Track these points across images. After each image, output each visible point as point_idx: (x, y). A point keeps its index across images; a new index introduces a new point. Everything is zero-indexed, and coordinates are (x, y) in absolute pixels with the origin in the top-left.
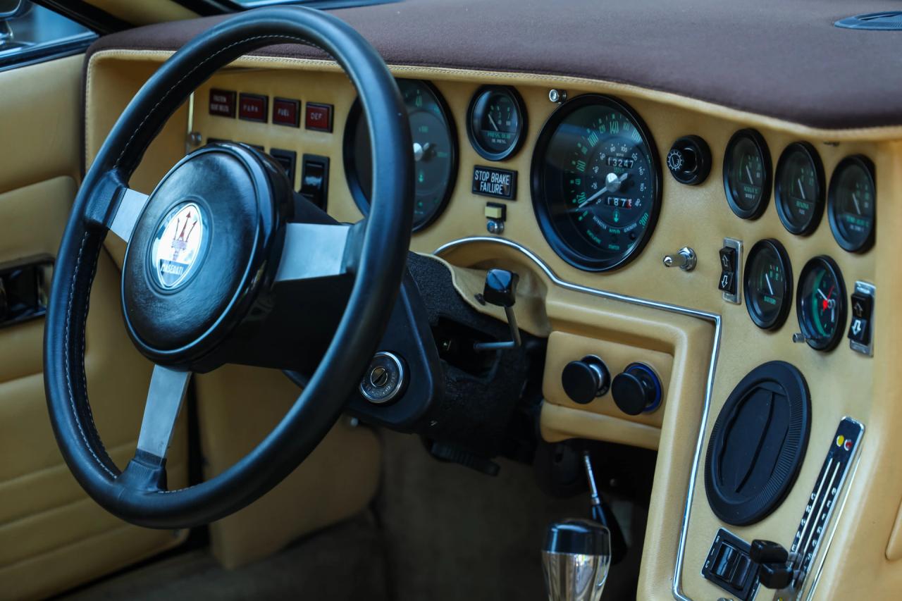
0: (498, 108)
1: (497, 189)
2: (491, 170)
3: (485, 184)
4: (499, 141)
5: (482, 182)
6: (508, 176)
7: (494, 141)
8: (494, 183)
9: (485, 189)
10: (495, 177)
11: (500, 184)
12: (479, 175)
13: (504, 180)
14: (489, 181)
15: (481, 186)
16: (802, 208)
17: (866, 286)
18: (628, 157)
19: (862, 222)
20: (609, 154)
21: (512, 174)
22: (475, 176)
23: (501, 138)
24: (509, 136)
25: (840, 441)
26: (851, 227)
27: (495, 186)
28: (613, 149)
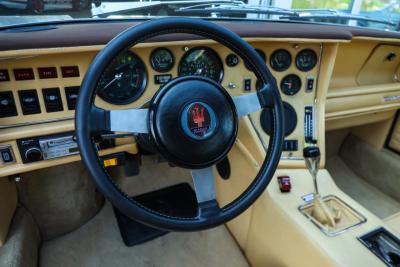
2: (163, 76)
7: (160, 66)
9: (162, 81)
10: (165, 78)
11: (168, 79)
12: (159, 78)
13: (169, 77)
14: (163, 79)
15: (160, 81)
16: (280, 65)
17: (312, 77)
18: (200, 63)
19: (308, 64)
20: (194, 64)
21: (170, 75)
22: (157, 79)
23: (164, 65)
24: (166, 64)
25: (307, 111)
26: (303, 66)
27: (166, 80)
28: (195, 62)
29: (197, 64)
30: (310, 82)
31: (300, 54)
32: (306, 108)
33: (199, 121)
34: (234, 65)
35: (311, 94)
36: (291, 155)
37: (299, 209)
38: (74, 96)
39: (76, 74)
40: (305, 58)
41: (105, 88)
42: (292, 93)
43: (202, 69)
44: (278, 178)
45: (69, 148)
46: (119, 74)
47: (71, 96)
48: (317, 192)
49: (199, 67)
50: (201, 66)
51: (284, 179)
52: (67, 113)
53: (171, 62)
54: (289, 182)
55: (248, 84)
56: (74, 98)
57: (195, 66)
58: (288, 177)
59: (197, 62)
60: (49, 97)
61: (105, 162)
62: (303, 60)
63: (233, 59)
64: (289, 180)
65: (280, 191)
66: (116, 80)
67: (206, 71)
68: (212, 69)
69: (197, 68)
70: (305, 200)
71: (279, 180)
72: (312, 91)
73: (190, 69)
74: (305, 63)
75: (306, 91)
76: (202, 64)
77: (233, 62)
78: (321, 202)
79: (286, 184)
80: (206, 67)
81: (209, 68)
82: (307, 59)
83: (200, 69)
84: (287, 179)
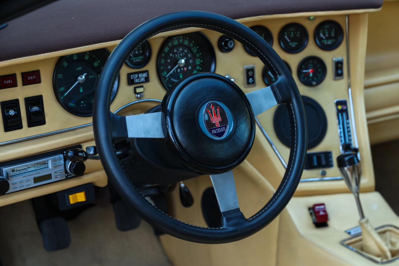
1: (143, 80)
2: (138, 73)
3: (136, 79)
5: (135, 79)
6: (146, 73)
7: (135, 61)
8: (141, 78)
9: (137, 81)
10: (140, 75)
11: (144, 77)
12: (133, 77)
13: (145, 75)
14: (138, 77)
15: (135, 81)
16: (293, 45)
17: (339, 58)
18: (182, 52)
19: (331, 40)
20: (174, 53)
21: (147, 71)
22: (131, 77)
23: (138, 59)
24: (141, 57)
25: (340, 107)
26: (326, 43)
27: (142, 78)
28: (175, 51)
29: (178, 52)
30: (338, 65)
31: (318, 29)
32: (338, 103)
33: (216, 120)
34: (230, 50)
35: (343, 83)
36: (324, 174)
37: (342, 243)
38: (35, 108)
39: (38, 80)
40: (327, 33)
41: (65, 95)
42: (314, 83)
43: (185, 58)
44: (309, 209)
45: (33, 176)
46: (82, 74)
47: (31, 108)
48: (362, 216)
49: (180, 56)
50: (183, 54)
51: (317, 207)
52: (26, 131)
53: (147, 54)
54: (325, 211)
55: (250, 73)
56: (36, 111)
57: (175, 56)
58: (323, 204)
59: (178, 50)
60: (8, 112)
61: (70, 196)
62: (324, 34)
63: (227, 42)
64: (325, 208)
65: (313, 226)
66: (79, 83)
67: (191, 61)
68: (198, 58)
69: (178, 58)
70: (349, 233)
71: (311, 211)
72: (343, 78)
73: (169, 61)
74: (327, 39)
75: (335, 79)
76: (185, 52)
77: (227, 46)
78: (369, 228)
79: (322, 213)
80: (189, 55)
81: (194, 57)
82: (330, 34)
83: (183, 59)
84: (322, 207)
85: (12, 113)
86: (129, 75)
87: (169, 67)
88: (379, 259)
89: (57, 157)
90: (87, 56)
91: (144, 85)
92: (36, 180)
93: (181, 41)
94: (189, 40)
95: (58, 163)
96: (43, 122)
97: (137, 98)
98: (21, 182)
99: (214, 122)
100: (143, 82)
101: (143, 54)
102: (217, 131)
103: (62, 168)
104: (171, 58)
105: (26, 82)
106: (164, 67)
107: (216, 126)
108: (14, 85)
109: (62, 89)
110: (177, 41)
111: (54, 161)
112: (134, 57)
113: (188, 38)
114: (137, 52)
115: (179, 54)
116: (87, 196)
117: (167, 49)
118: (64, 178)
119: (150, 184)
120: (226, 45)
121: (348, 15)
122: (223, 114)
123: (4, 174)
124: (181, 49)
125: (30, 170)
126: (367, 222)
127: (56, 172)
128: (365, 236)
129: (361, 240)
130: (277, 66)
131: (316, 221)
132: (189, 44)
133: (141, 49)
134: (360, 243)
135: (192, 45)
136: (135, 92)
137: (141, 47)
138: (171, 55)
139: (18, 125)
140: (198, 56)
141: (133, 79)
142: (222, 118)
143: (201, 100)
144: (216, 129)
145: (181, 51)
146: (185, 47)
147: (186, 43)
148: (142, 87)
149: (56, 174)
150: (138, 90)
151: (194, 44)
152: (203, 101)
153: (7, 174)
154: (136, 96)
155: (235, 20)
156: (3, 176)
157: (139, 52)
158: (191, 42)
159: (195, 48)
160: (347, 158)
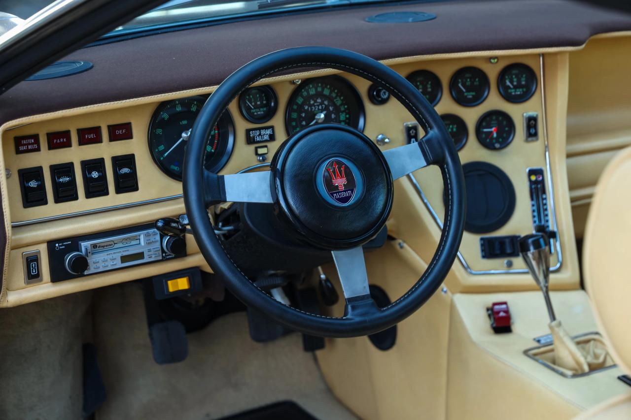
0: (251, 97)
1: (266, 137)
2: (260, 129)
3: (258, 137)
4: (259, 113)
6: (271, 129)
7: (256, 114)
8: (263, 135)
9: (258, 139)
10: (263, 132)
11: (267, 134)
12: (253, 133)
13: (269, 132)
14: (260, 134)
15: (256, 139)
16: (470, 95)
17: (533, 113)
18: (322, 103)
19: (521, 90)
20: (310, 106)
21: (272, 127)
22: (250, 134)
23: (260, 111)
24: (265, 109)
25: (533, 178)
26: (513, 94)
27: (265, 136)
28: (312, 102)
29: (315, 104)
30: (531, 122)
31: (504, 74)
32: (532, 172)
33: (340, 182)
34: (384, 101)
35: (536, 146)
36: (510, 265)
37: (526, 352)
38: (125, 170)
39: (128, 136)
40: (515, 80)
41: (166, 155)
42: (497, 145)
43: (325, 112)
44: (488, 310)
45: (120, 255)
46: (188, 130)
47: (120, 170)
48: (553, 317)
49: (319, 109)
50: (322, 107)
51: (497, 307)
52: (113, 199)
53: (273, 104)
54: (507, 311)
55: (412, 132)
56: (125, 174)
57: (311, 109)
58: (505, 303)
59: (316, 102)
60: (90, 173)
61: (170, 282)
62: (511, 82)
63: (380, 91)
64: (507, 308)
65: (492, 331)
66: (183, 140)
67: (333, 116)
68: (342, 112)
69: (315, 112)
70: (539, 341)
71: (490, 312)
72: (537, 139)
73: (303, 115)
74: (515, 87)
75: (527, 141)
76: (325, 105)
77: (380, 97)
78: (561, 334)
79: (502, 314)
80: (331, 108)
81: (337, 110)
82: (519, 81)
83: (322, 112)
84: (504, 306)
85: (95, 175)
86: (248, 131)
87: (304, 123)
88: (569, 373)
89: (151, 231)
90: (194, 106)
91: (269, 144)
92: (124, 259)
93: (319, 89)
94: (330, 88)
95: (152, 239)
96: (135, 188)
97: (260, 161)
98: (105, 261)
99: (337, 184)
100: (266, 141)
101: (268, 105)
102: (340, 196)
103: (158, 245)
104: (306, 111)
105: (113, 138)
106: (296, 123)
107: (338, 190)
108: (98, 140)
109: (162, 148)
110: (314, 90)
111: (148, 235)
112: (255, 108)
113: (328, 87)
114: (259, 103)
115: (317, 107)
116: (190, 282)
117: (300, 100)
118: (160, 258)
119: (273, 270)
120: (378, 95)
121: (543, 55)
122: (349, 175)
123: (83, 250)
124: (319, 100)
125: (116, 246)
126: (560, 324)
127: (149, 250)
128: (557, 345)
129: (552, 350)
130: (427, 116)
131: (494, 325)
132: (331, 93)
133: (264, 98)
134: (550, 354)
135: (334, 95)
136: (257, 154)
137: (264, 96)
138: (306, 108)
139: (103, 191)
140: (342, 109)
141: (254, 137)
142: (347, 180)
143: (321, 157)
144: (339, 192)
145: (319, 102)
146: (325, 97)
147: (326, 92)
148: (266, 146)
149: (150, 253)
150: (261, 151)
151: (337, 94)
152: (323, 158)
153: (86, 249)
154: (258, 158)
155: (379, 61)
156: (82, 252)
157: (262, 102)
158: (334, 90)
159: (338, 98)
160: (530, 241)
